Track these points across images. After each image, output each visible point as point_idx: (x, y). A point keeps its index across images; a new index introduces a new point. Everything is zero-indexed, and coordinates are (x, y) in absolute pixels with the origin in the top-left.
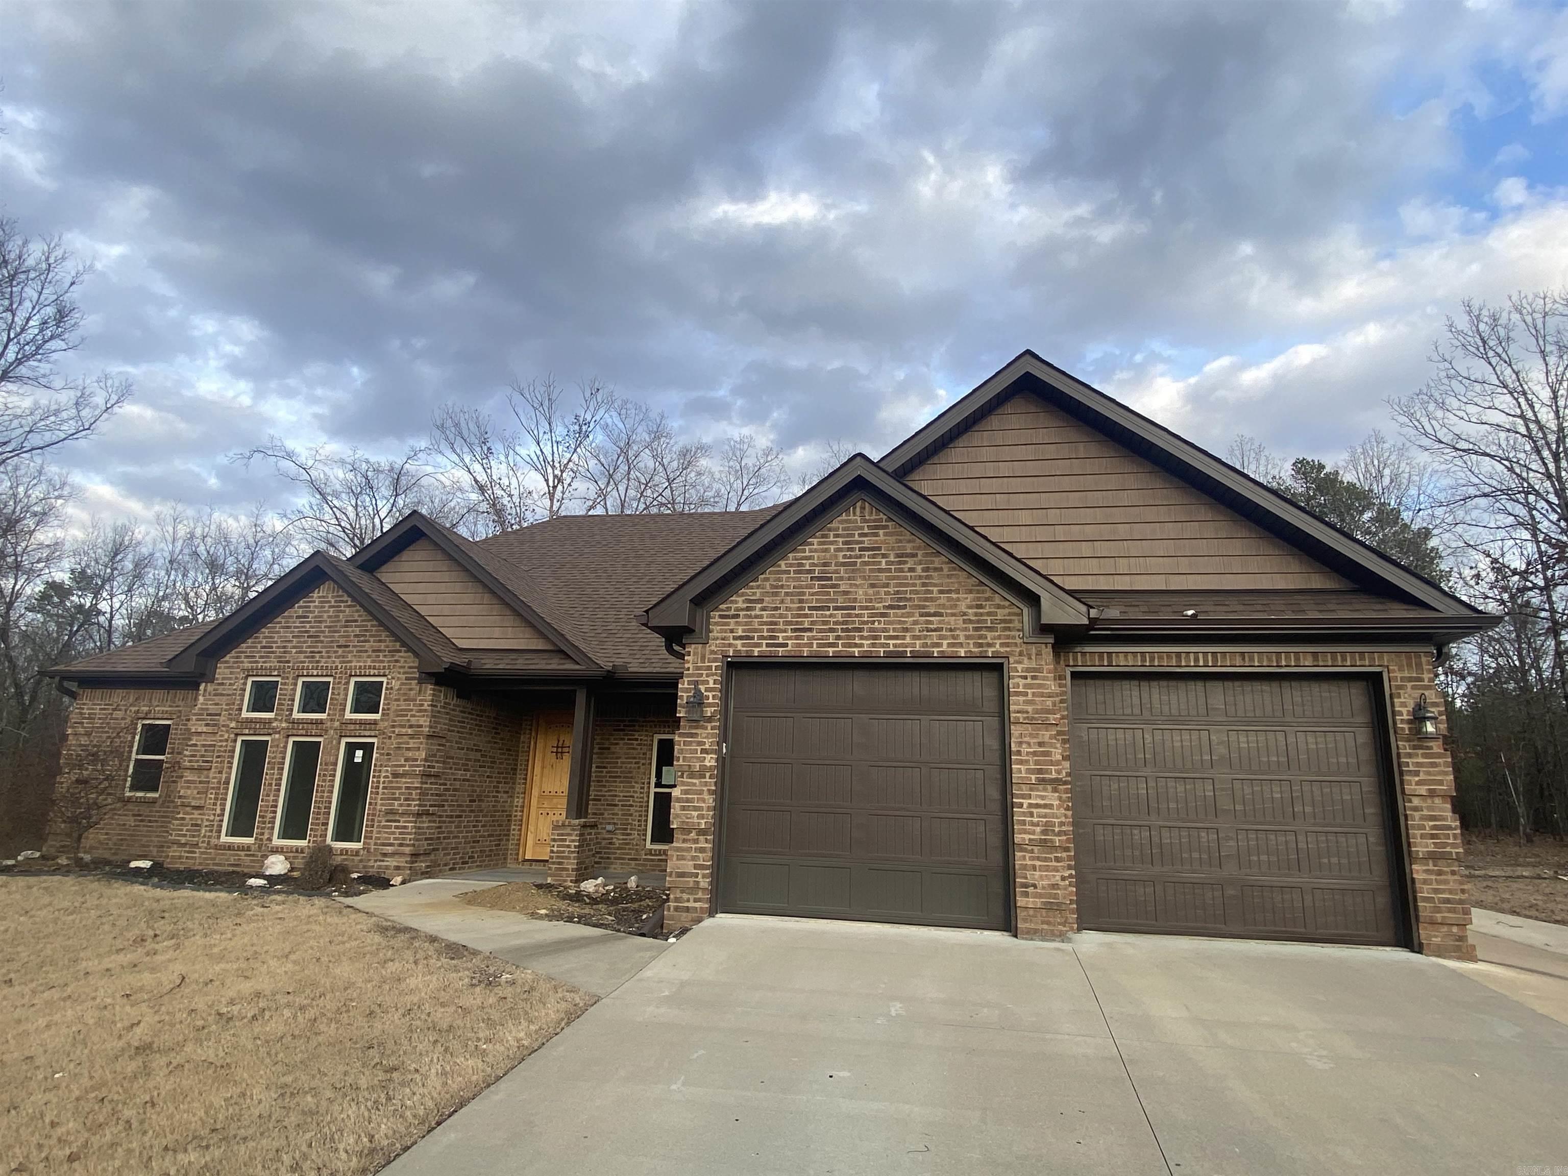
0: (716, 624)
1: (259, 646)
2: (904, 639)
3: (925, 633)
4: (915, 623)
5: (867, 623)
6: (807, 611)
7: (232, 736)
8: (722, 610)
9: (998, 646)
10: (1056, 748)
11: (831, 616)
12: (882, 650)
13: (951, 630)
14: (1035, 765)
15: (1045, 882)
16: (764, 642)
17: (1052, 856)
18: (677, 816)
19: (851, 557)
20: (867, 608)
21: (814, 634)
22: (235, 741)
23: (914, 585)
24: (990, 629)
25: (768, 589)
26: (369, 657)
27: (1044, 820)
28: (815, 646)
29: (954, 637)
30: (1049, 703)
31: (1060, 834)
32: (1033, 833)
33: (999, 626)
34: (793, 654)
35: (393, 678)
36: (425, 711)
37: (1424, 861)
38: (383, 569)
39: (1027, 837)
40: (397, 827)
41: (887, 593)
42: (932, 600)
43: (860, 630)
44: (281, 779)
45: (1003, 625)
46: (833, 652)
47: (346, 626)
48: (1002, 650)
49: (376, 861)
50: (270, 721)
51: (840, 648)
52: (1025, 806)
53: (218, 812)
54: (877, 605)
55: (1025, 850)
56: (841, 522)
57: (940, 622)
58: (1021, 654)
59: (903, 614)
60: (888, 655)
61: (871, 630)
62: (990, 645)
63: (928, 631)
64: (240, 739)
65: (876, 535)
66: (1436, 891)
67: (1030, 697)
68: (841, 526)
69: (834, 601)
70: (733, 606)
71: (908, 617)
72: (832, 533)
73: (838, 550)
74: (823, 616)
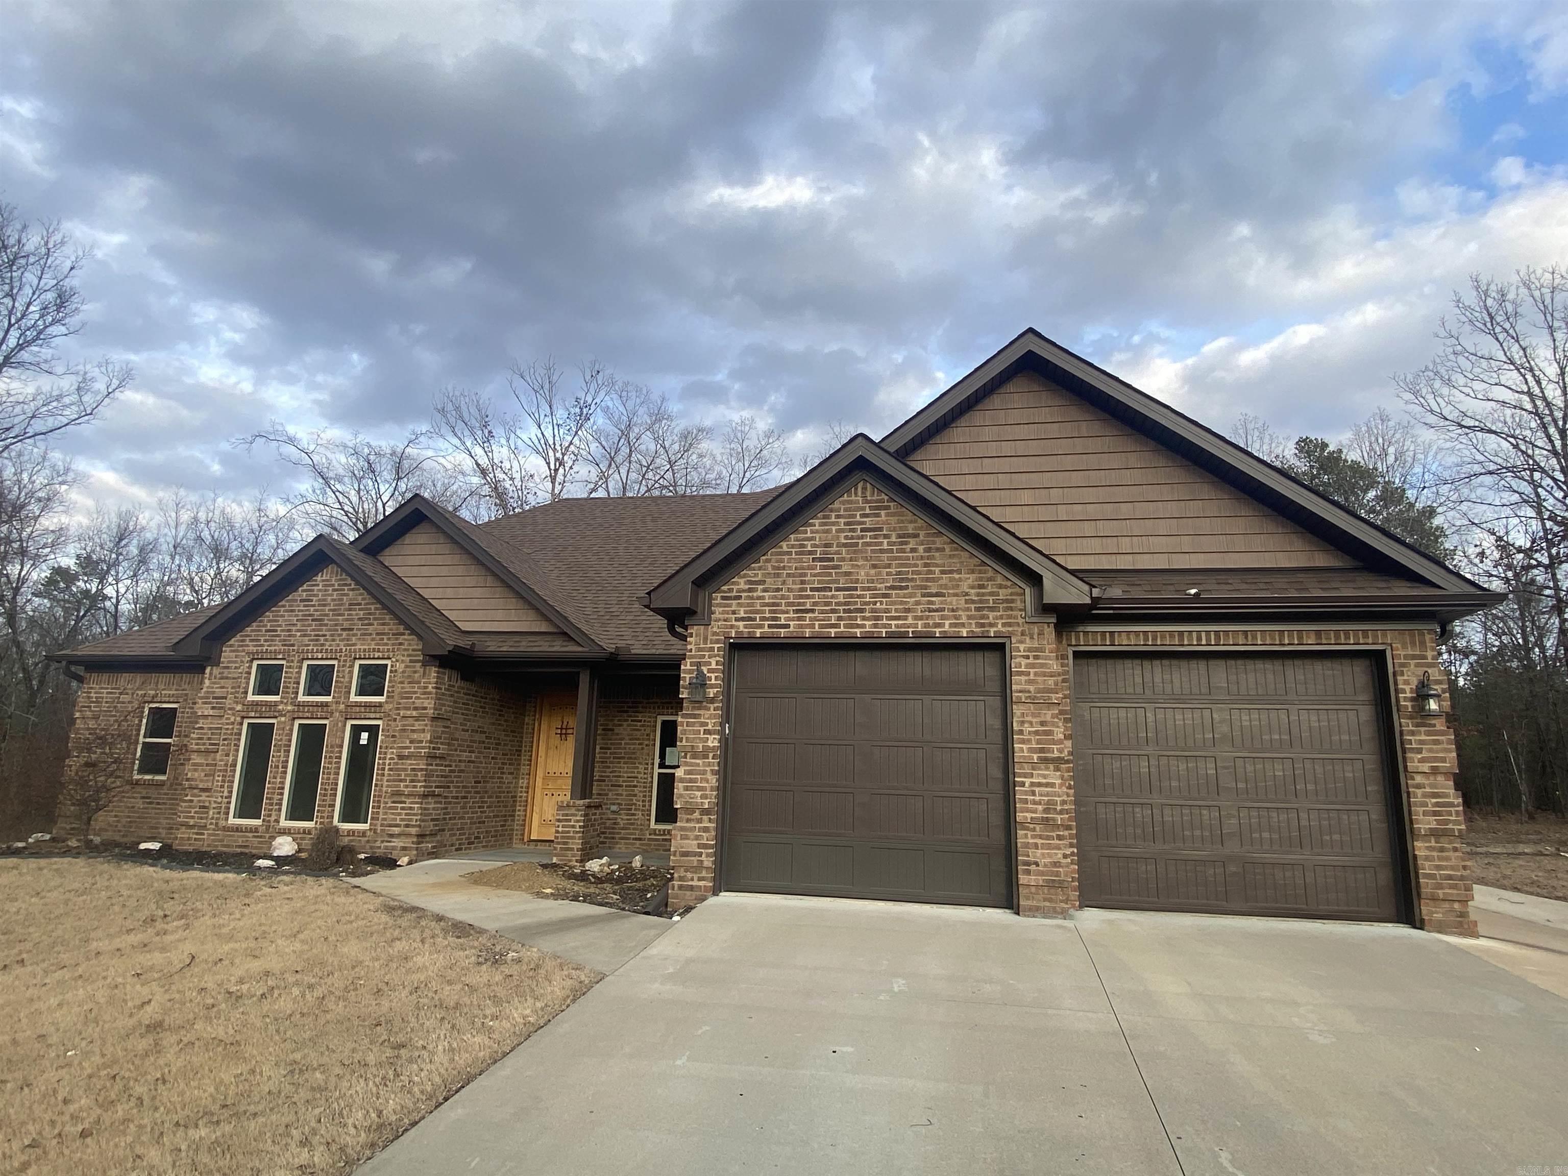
0: (719, 605)
1: (264, 629)
2: (906, 620)
3: (927, 613)
4: (918, 603)
5: (868, 603)
6: (809, 593)
7: (238, 719)
8: (725, 592)
9: (1000, 626)
10: (1058, 727)
11: (833, 597)
12: (884, 630)
13: (953, 610)
14: (1038, 744)
15: (1048, 860)
16: (767, 623)
17: (1054, 834)
18: (681, 796)
19: (852, 538)
20: (869, 589)
21: (816, 615)
22: (241, 724)
23: (916, 565)
24: (992, 609)
25: (770, 570)
26: (373, 640)
27: (1046, 798)
28: (817, 627)
29: (956, 618)
30: (1051, 681)
31: (1061, 812)
32: (1035, 812)
33: (1001, 606)
34: (795, 635)
35: (397, 661)
36: (430, 693)
37: (1426, 838)
38: (387, 552)
39: (1029, 815)
40: (402, 809)
41: (888, 574)
42: (933, 580)
43: (862, 611)
44: (287, 761)
45: (1005, 605)
46: (835, 633)
47: (350, 610)
48: (1003, 630)
49: (382, 842)
50: (276, 704)
51: (842, 629)
52: (1027, 785)
53: (226, 794)
54: (879, 586)
55: (1027, 829)
56: (843, 503)
57: (942, 603)
58: (1023, 634)
59: (905, 594)
60: (890, 635)
61: (873, 611)
62: (991, 625)
63: (930, 612)
64: (246, 722)
65: (878, 515)
66: (1438, 868)
67: (1032, 677)
68: (843, 507)
69: (837, 582)
70: (735, 587)
71: (910, 597)
72: (833, 514)
73: (838, 531)
74: (825, 597)
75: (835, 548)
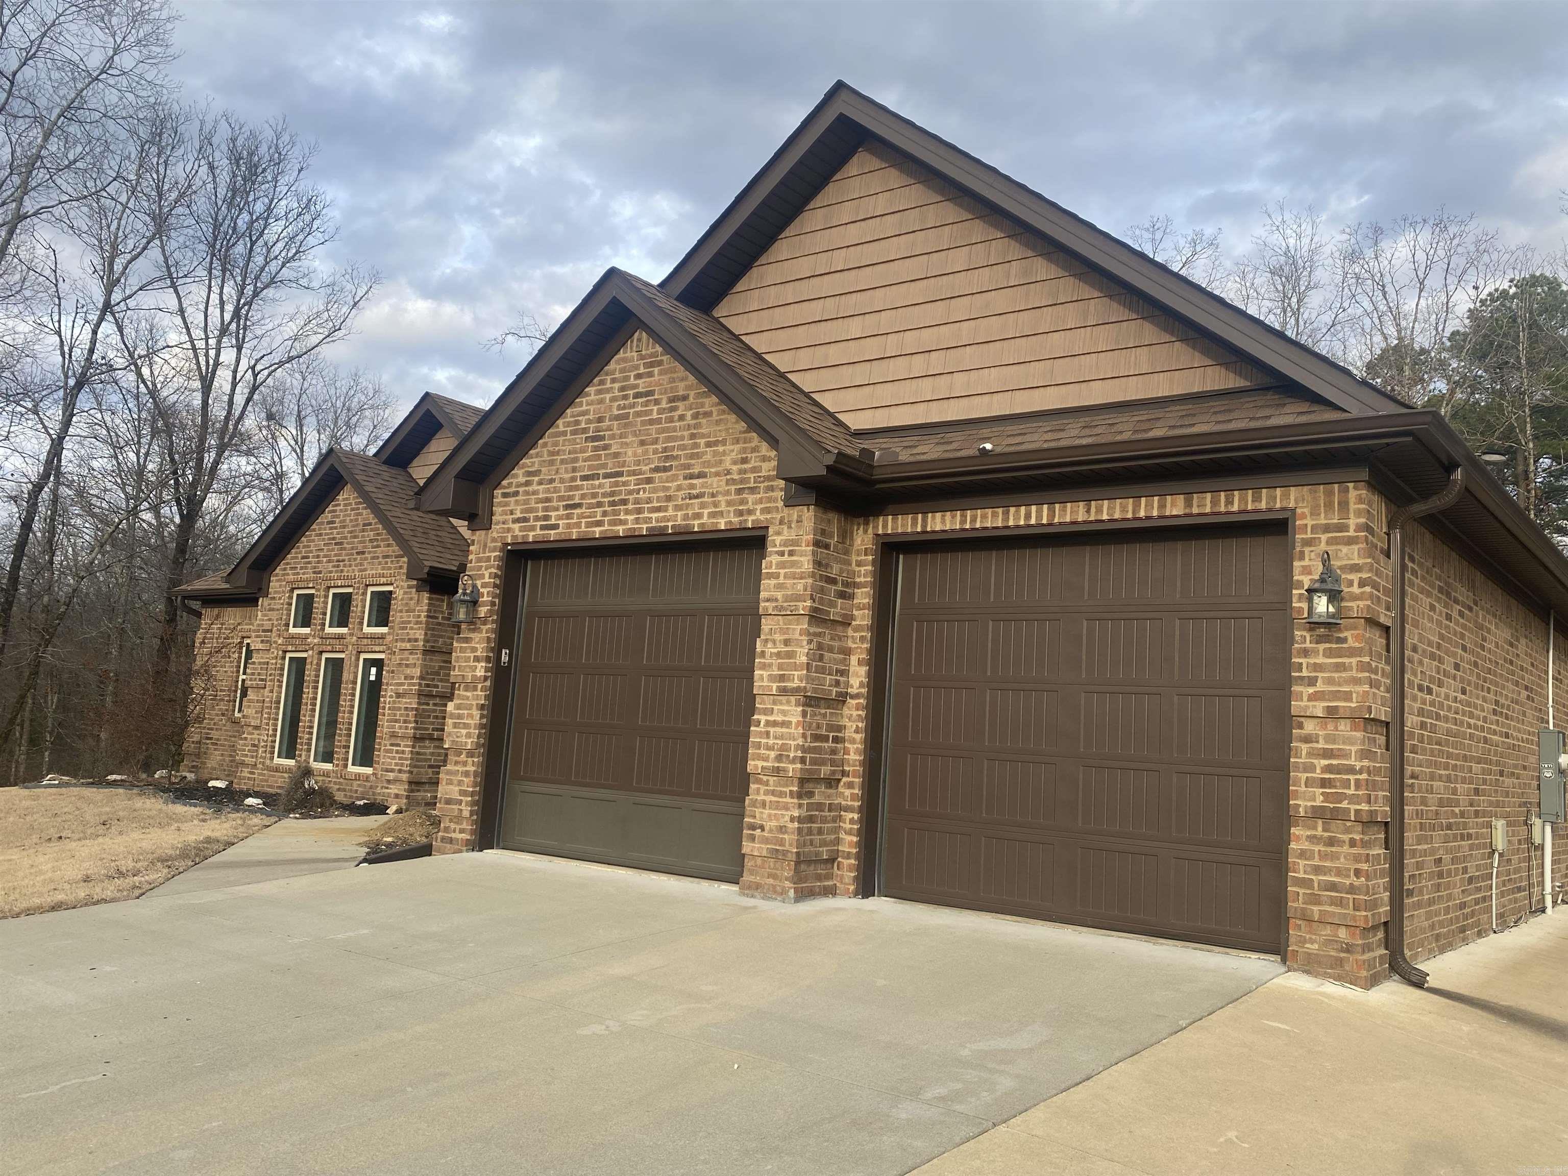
0: (500, 505)
1: (300, 556)
2: (666, 511)
3: (687, 501)
4: (679, 488)
5: (630, 492)
6: (579, 483)
7: (280, 653)
8: (505, 488)
9: (758, 513)
10: (802, 647)
11: (600, 486)
12: (645, 526)
13: (713, 495)
14: (779, 669)
15: (774, 823)
16: (539, 523)
17: (787, 790)
18: (450, 734)
19: (624, 408)
20: (634, 473)
21: (584, 510)
22: (284, 658)
24: (753, 490)
25: (546, 457)
26: (380, 563)
27: (780, 742)
28: (583, 525)
29: (715, 505)
30: (800, 586)
31: (793, 761)
32: (766, 759)
33: (762, 485)
34: (563, 537)
35: (397, 587)
36: (421, 623)
38: (415, 463)
39: (760, 764)
40: (397, 752)
41: (655, 452)
42: (697, 456)
43: (624, 502)
44: (316, 699)
45: (766, 484)
46: (601, 532)
47: (363, 531)
48: (762, 518)
49: (382, 788)
50: (306, 637)
51: (606, 527)
52: (762, 724)
53: (271, 732)
54: (644, 468)
55: (759, 782)
56: (618, 362)
57: (703, 486)
58: (781, 522)
59: (668, 477)
60: (652, 533)
61: (637, 501)
62: (750, 512)
63: (690, 499)
64: (288, 655)
65: (650, 375)
67: (781, 580)
68: (618, 367)
69: (604, 466)
70: (514, 481)
71: (672, 481)
72: (609, 378)
73: (613, 399)
74: (593, 487)
75: (607, 423)
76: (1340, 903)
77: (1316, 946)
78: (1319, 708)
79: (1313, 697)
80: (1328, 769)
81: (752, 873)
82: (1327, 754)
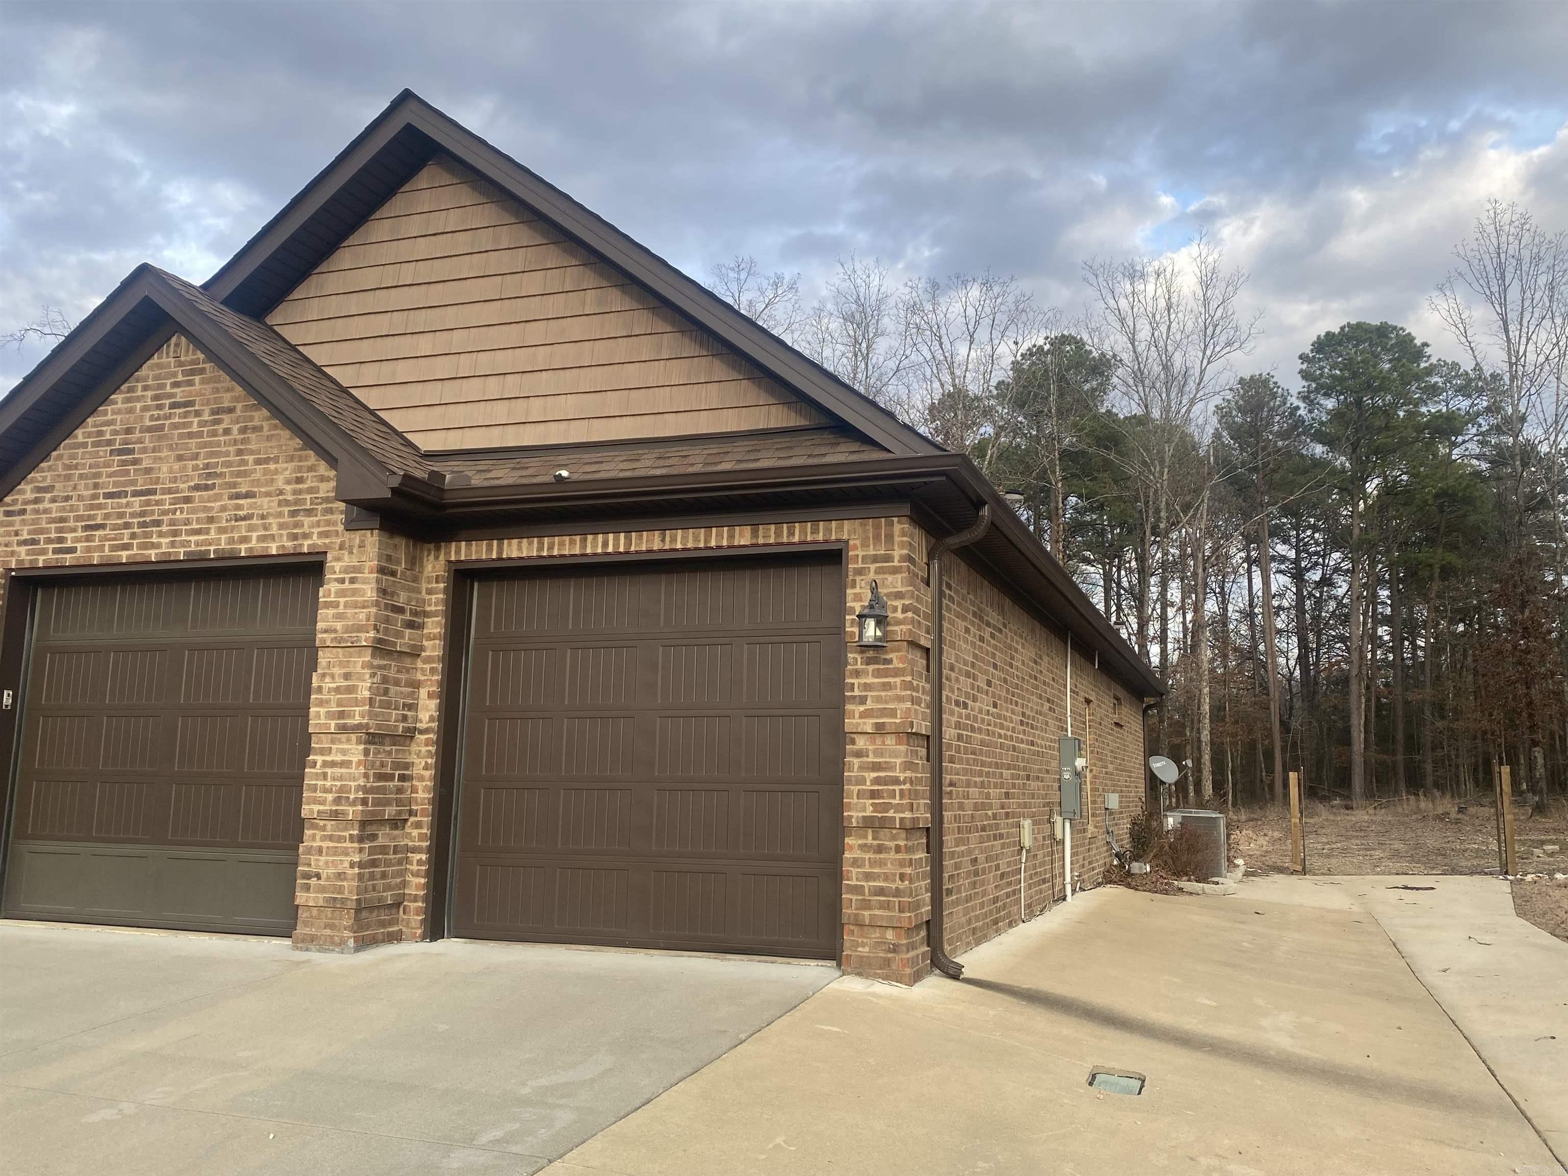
0: (1, 524)
2: (208, 533)
3: (233, 523)
4: (223, 509)
5: (165, 513)
6: (102, 500)
8: (8, 504)
9: (315, 537)
10: (364, 681)
11: (128, 505)
12: (182, 550)
13: (263, 517)
14: (338, 705)
15: (331, 871)
16: (51, 546)
17: (346, 834)
19: (158, 419)
20: (169, 491)
21: (107, 532)
23: (227, 454)
24: (309, 512)
25: (61, 471)
27: (339, 784)
28: (107, 549)
29: (266, 528)
30: (362, 615)
31: (354, 803)
32: (323, 803)
33: (320, 507)
34: (82, 562)
37: (860, 832)
39: (316, 808)
41: (195, 468)
42: (245, 474)
43: (158, 523)
45: (324, 506)
46: (128, 557)
48: (320, 542)
51: (135, 551)
52: (318, 764)
54: (182, 486)
55: (315, 827)
56: (152, 367)
57: (251, 506)
58: (341, 547)
59: (210, 497)
60: (191, 558)
61: (172, 523)
62: (306, 536)
63: (236, 520)
65: (190, 383)
67: (341, 609)
68: (151, 374)
69: (133, 482)
70: (20, 498)
71: (215, 501)
72: (140, 385)
73: (145, 409)
74: (120, 506)
75: (137, 435)
76: (887, 906)
77: (867, 949)
78: (868, 725)
79: (863, 715)
80: (877, 781)
81: (306, 923)
82: (876, 767)
